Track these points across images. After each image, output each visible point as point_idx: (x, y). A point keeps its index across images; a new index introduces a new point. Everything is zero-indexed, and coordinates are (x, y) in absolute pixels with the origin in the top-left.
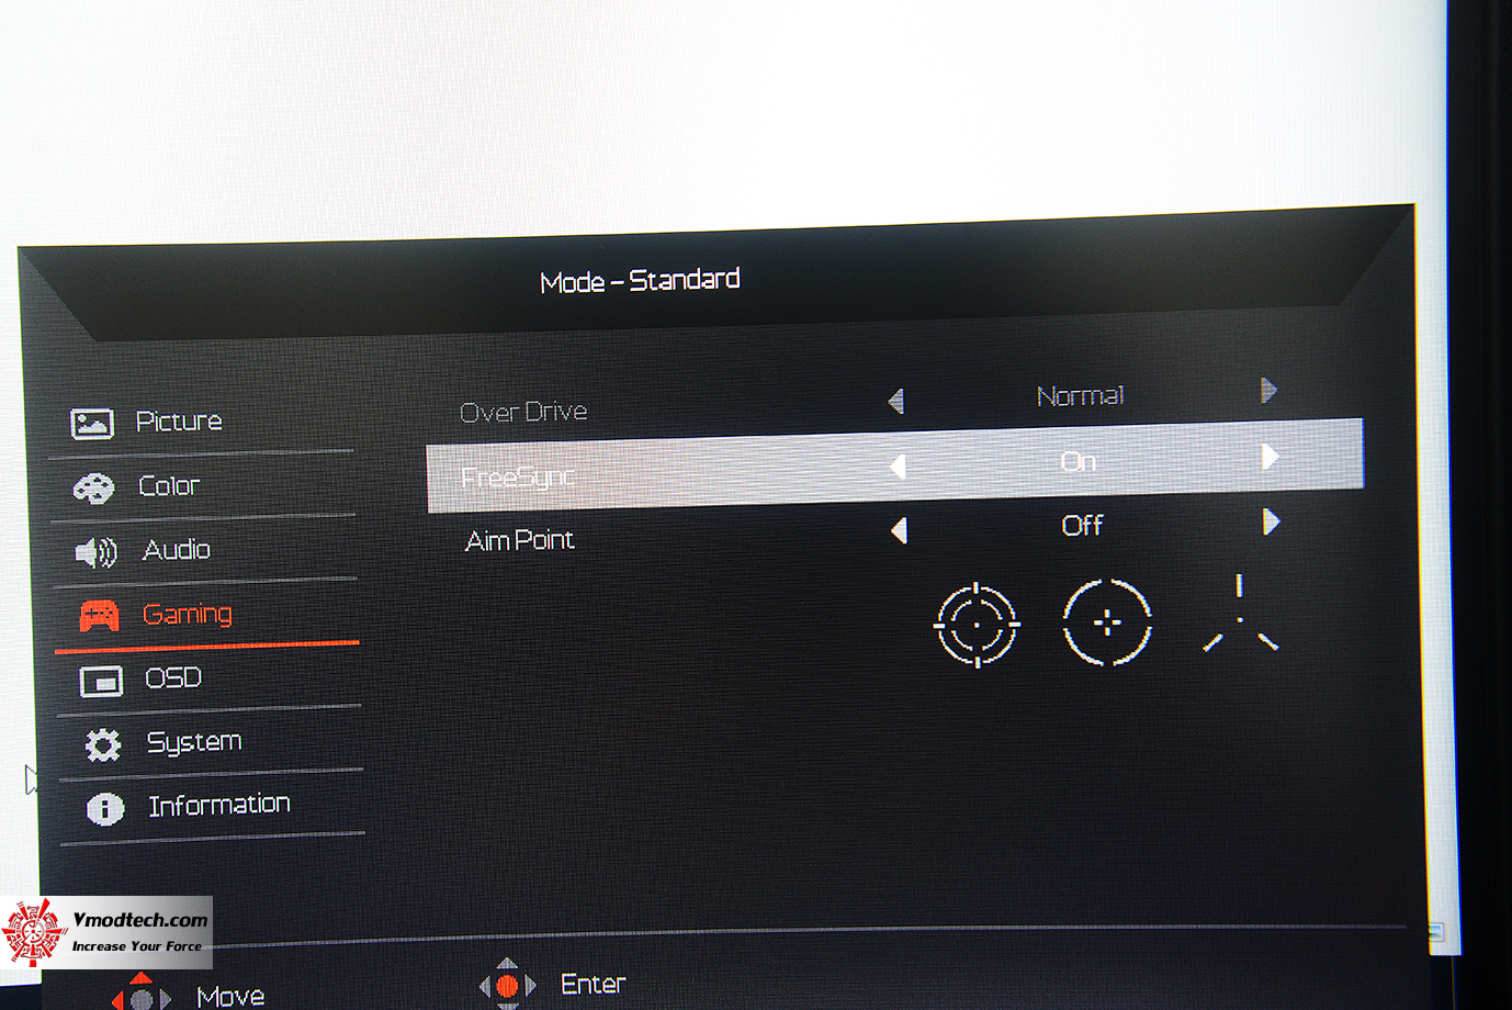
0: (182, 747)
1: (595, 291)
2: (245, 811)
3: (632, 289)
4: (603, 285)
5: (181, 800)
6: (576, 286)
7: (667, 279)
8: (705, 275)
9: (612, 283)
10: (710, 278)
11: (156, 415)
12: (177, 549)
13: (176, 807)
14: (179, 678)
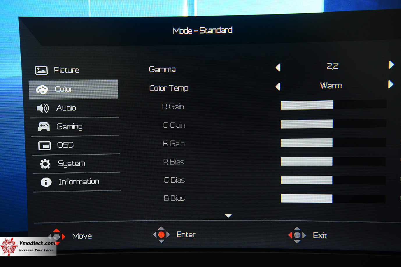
0: (68, 165)
1: (189, 33)
2: (86, 184)
3: (200, 33)
4: (192, 31)
5: (68, 180)
6: (184, 32)
7: (211, 30)
8: (222, 29)
9: (195, 31)
10: (223, 30)
11: (60, 68)
12: (66, 108)
13: (66, 182)
14: (67, 145)
